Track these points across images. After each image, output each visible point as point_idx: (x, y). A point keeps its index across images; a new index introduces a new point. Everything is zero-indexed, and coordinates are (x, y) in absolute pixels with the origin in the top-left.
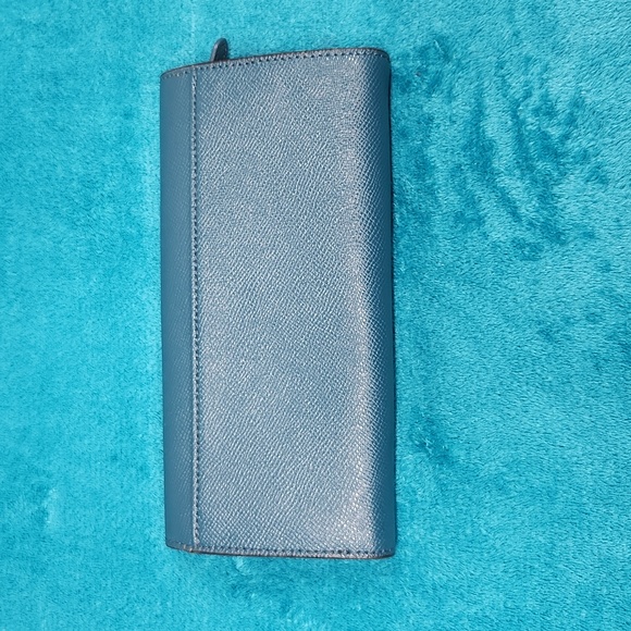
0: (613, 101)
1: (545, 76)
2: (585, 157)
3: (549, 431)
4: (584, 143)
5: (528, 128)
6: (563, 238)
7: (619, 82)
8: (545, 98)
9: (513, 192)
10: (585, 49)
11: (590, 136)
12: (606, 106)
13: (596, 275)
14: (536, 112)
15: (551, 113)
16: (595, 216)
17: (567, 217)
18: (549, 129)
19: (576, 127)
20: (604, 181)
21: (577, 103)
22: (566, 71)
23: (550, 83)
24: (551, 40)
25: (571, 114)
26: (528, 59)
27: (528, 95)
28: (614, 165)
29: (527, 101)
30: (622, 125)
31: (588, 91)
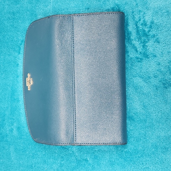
0: (161, 22)
1: (144, 15)
2: (154, 36)
3: (145, 105)
4: (154, 33)
5: (140, 29)
6: (148, 56)
7: (163, 17)
8: (144, 21)
9: (136, 45)
10: (154, 9)
11: (156, 31)
12: (159, 23)
13: (156, 66)
14: (142, 24)
15: (146, 25)
16: (156, 51)
17: (149, 51)
18: (145, 29)
19: (152, 28)
20: (159, 42)
21: (152, 23)
22: (149, 14)
23: (145, 17)
24: (146, 6)
25: (151, 25)
26: (140, 11)
27: (140, 20)
28: (161, 38)
29: (140, 22)
30: (163, 28)
31: (155, 19)
